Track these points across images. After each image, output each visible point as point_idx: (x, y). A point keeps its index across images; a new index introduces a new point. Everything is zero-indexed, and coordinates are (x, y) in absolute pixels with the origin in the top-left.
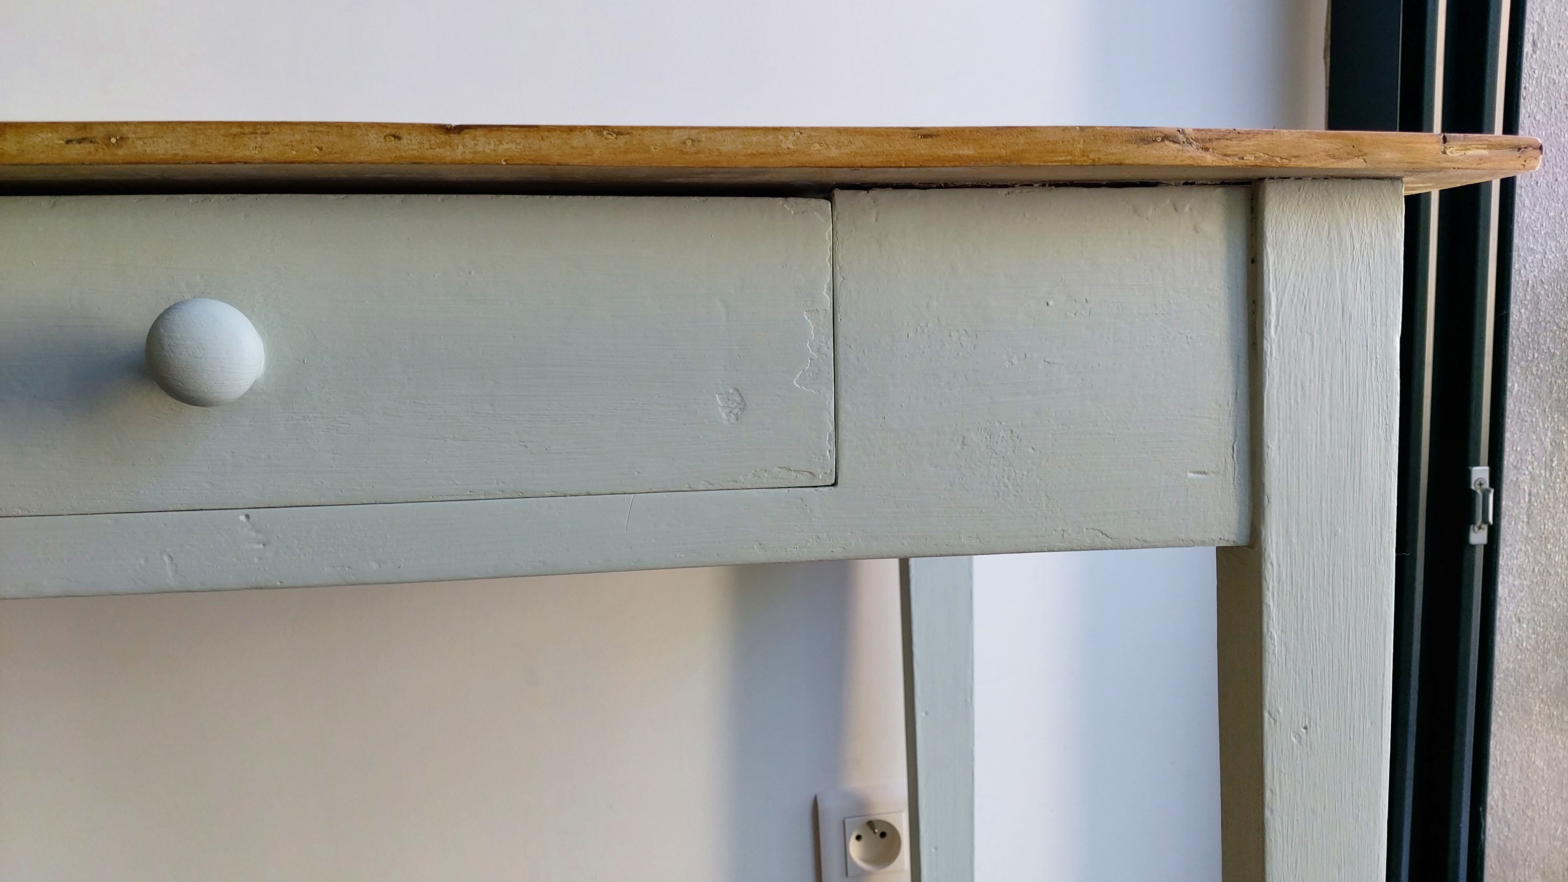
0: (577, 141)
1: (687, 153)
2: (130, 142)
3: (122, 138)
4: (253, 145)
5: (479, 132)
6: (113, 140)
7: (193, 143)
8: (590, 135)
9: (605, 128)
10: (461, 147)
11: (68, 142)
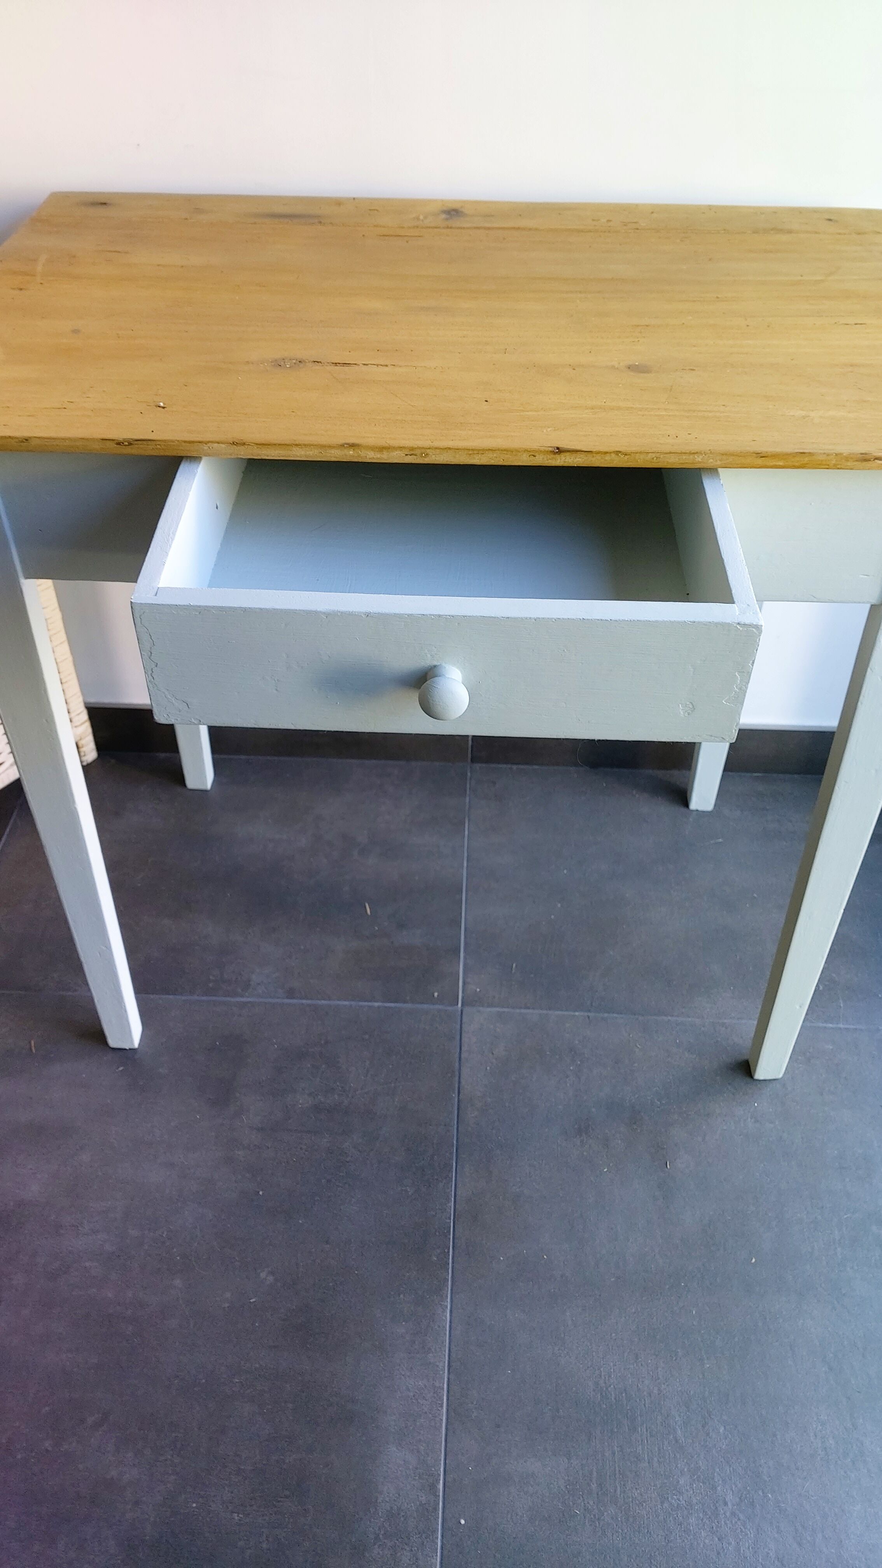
0: (608, 458)
1: (653, 462)
2: (430, 456)
3: (427, 454)
4: (477, 458)
5: (568, 454)
6: (424, 455)
7: (455, 457)
8: (613, 455)
9: (620, 452)
10: (559, 460)
11: (406, 455)
